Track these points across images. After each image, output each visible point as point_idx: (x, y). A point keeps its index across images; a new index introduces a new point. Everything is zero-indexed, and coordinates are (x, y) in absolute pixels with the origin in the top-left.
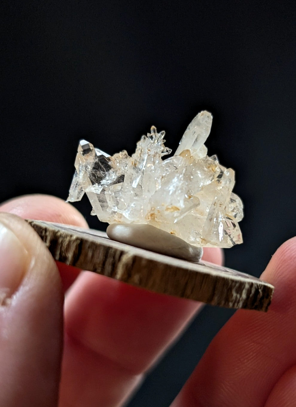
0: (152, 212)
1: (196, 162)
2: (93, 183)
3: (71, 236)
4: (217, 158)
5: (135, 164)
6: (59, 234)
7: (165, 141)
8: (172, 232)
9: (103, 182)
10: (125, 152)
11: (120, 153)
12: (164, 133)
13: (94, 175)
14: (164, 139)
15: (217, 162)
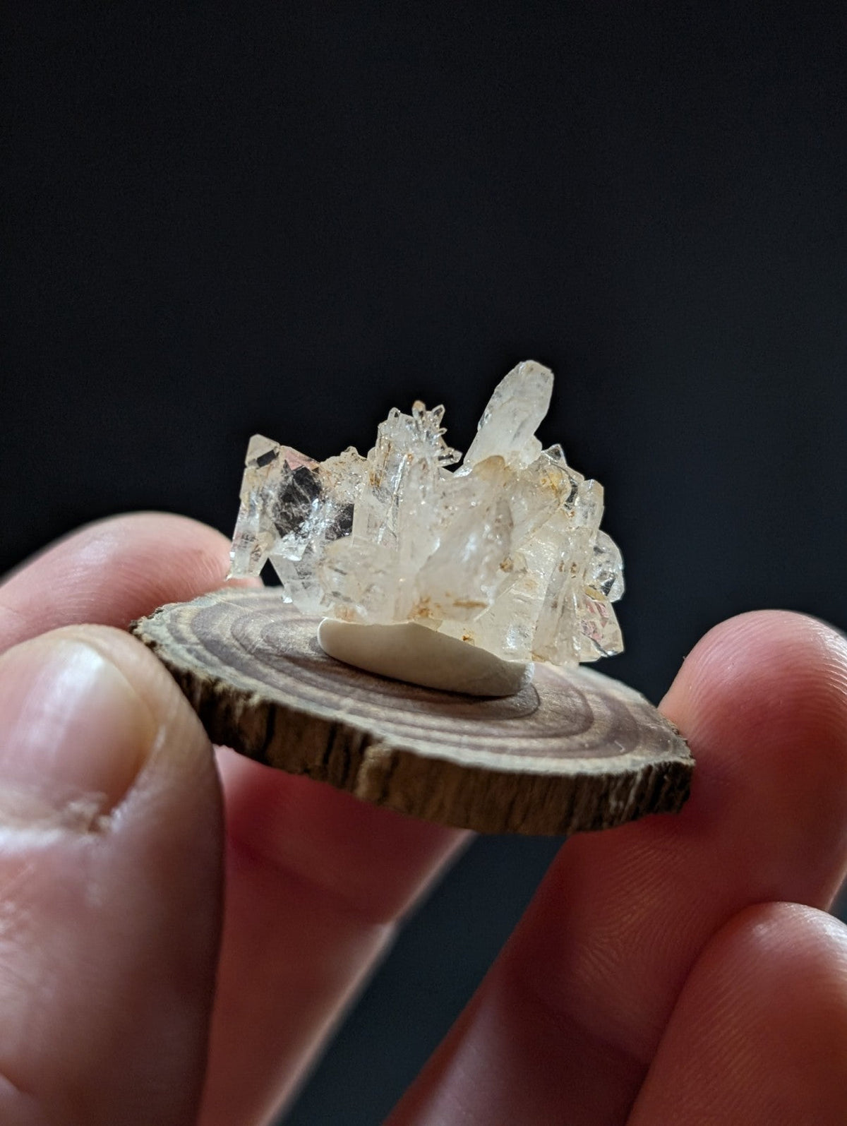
0: (422, 607)
1: (518, 480)
2: (282, 534)
3: (249, 695)
4: (562, 452)
5: (378, 481)
6: (220, 688)
7: (445, 430)
8: (467, 636)
9: (306, 526)
10: (353, 449)
11: (343, 454)
12: (441, 410)
13: (284, 515)
14: (441, 426)
15: (563, 461)
